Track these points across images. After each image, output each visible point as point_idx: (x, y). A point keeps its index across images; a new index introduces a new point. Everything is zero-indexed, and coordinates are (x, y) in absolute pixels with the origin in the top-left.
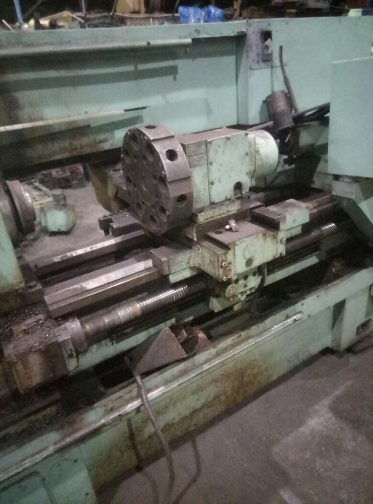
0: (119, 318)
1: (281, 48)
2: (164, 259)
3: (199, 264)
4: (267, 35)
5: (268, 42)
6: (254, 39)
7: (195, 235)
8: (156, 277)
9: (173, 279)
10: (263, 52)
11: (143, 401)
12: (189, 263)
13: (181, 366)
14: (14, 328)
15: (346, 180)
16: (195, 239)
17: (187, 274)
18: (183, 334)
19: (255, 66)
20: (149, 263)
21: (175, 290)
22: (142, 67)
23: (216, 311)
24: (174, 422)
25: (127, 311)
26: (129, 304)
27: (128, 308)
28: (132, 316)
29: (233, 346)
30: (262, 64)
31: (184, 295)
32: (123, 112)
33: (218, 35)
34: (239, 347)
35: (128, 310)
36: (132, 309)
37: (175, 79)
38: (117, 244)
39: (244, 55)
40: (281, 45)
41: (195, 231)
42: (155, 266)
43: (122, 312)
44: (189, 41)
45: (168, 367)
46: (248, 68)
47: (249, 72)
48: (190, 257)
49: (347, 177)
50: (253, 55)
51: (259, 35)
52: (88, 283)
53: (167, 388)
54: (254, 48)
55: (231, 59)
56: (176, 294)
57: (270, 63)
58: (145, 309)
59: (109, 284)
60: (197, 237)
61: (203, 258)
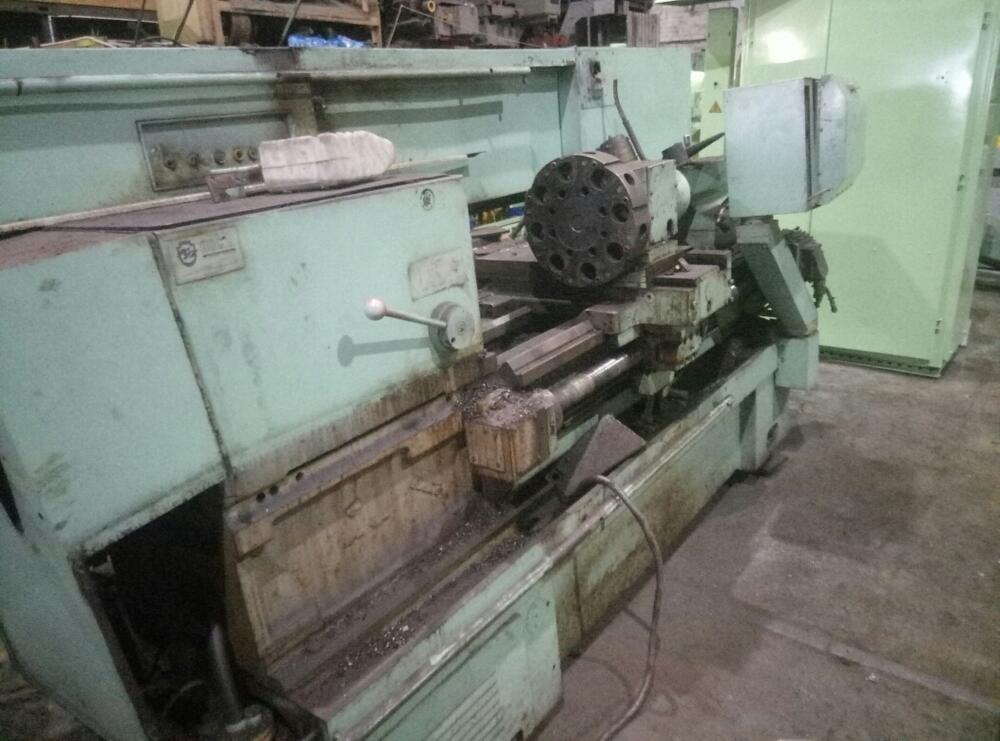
1: (615, 82)
3: (650, 319)
4: (595, 68)
5: (599, 76)
6: (583, 71)
7: (644, 280)
9: (621, 341)
10: (593, 86)
13: (635, 464)
14: (480, 403)
15: (754, 222)
16: (644, 286)
17: (631, 335)
19: (588, 104)
22: (468, 101)
24: (613, 570)
29: (677, 438)
30: (593, 103)
32: (466, 156)
33: (549, 65)
34: (680, 442)
37: (500, 118)
39: (572, 91)
40: (615, 78)
41: (644, 275)
44: (527, 69)
45: (623, 465)
46: (580, 107)
47: (582, 112)
48: (636, 311)
49: (757, 218)
50: (583, 90)
51: (588, 67)
53: (635, 485)
54: (585, 83)
55: (552, 96)
57: (599, 101)
60: (647, 282)
61: (657, 307)
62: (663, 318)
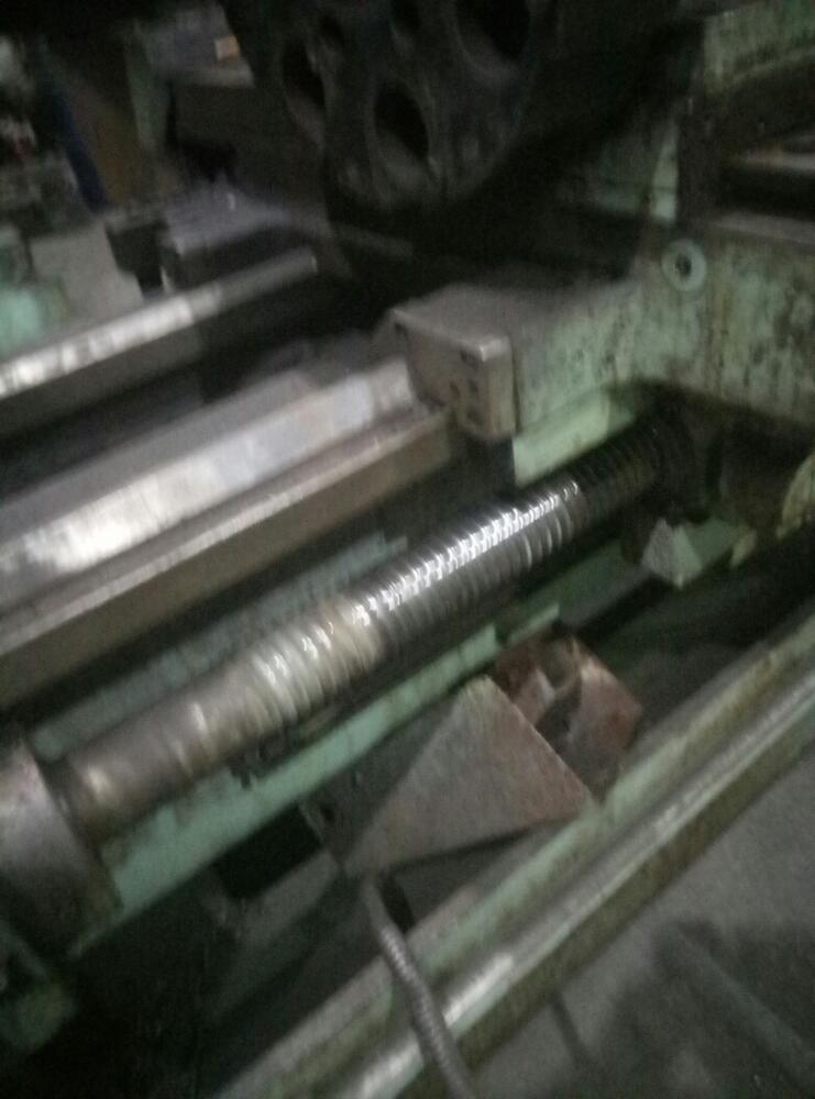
0: (269, 699)
2: (489, 347)
8: (441, 455)
9: (530, 458)
11: (426, 1047)
12: (610, 359)
17: (591, 425)
18: (537, 687)
20: (395, 385)
21: (523, 509)
23: (679, 580)
25: (305, 656)
26: (309, 614)
27: (309, 634)
28: (334, 678)
31: (570, 531)
35: (308, 645)
36: (333, 639)
38: (203, 326)
42: (426, 395)
43: (278, 659)
48: (620, 326)
52: (64, 537)
56: (535, 531)
58: (399, 629)
59: (187, 525)
60: (682, 192)
61: (714, 318)
62: (732, 372)
